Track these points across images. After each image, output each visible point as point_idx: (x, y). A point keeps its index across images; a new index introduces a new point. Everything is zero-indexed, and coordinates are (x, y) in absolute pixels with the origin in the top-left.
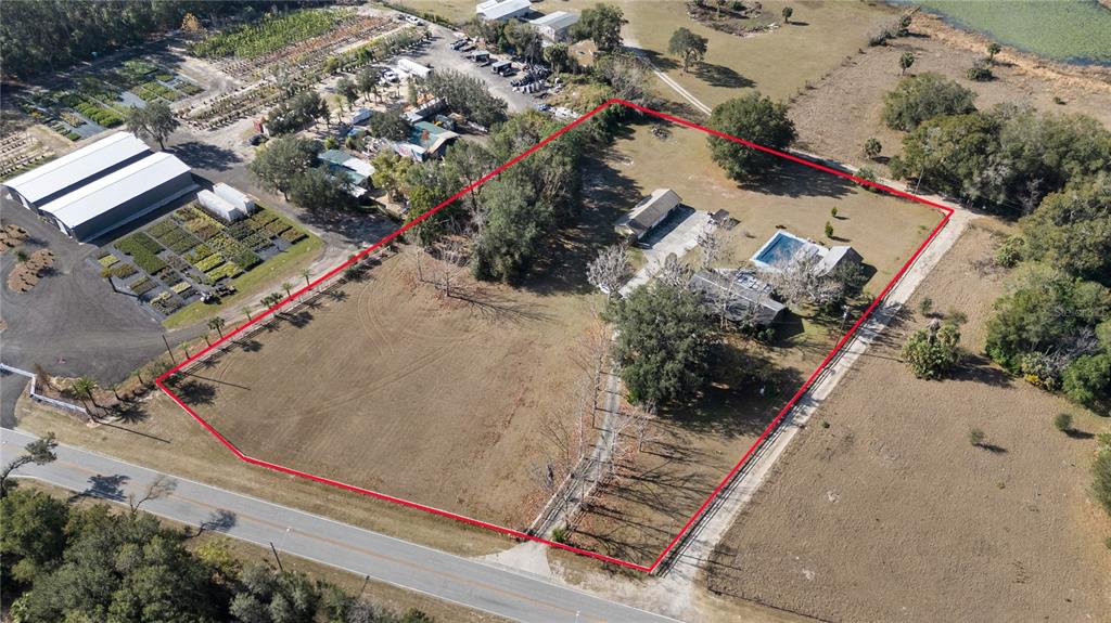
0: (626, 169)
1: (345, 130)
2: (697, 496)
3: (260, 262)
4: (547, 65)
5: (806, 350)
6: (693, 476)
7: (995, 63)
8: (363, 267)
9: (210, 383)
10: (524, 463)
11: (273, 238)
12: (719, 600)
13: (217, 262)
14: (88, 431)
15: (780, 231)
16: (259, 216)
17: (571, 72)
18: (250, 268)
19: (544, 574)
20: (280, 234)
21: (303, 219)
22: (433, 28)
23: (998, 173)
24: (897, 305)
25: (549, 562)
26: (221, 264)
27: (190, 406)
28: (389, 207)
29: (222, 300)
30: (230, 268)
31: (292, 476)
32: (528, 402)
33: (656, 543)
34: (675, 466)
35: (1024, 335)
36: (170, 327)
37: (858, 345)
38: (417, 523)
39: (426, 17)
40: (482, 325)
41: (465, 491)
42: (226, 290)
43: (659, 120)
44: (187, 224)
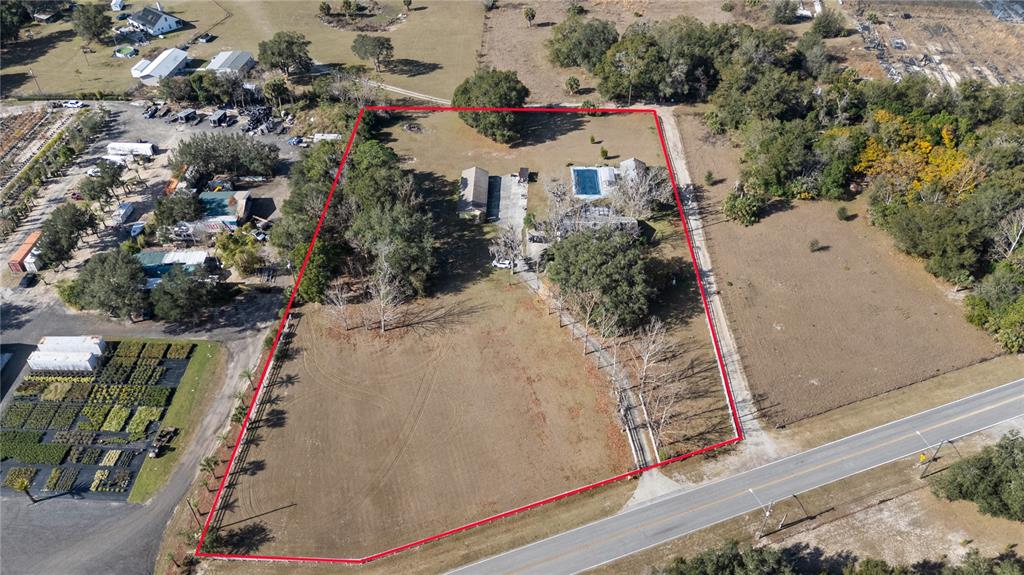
0: (416, 166)
2: (709, 374)
3: (173, 392)
5: (670, 242)
6: (692, 362)
8: (285, 344)
9: (250, 523)
10: (580, 422)
11: (162, 364)
12: (787, 431)
13: (125, 413)
15: (572, 168)
16: (120, 351)
17: (289, 102)
18: (169, 401)
19: (676, 489)
20: (165, 356)
21: (172, 332)
22: (107, 105)
24: (688, 186)
25: (671, 478)
26: (131, 415)
27: (252, 553)
28: (247, 282)
29: (173, 445)
30: (144, 414)
31: (417, 548)
32: (533, 377)
33: (718, 420)
34: (675, 362)
35: (790, 168)
36: (143, 500)
37: (694, 223)
38: (556, 515)
40: (436, 338)
41: (562, 469)
42: (168, 433)
44: (42, 397)
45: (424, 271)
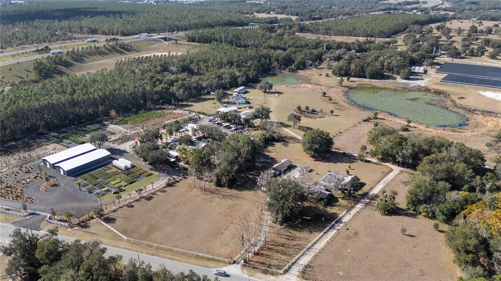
0: (272, 155)
1: (168, 144)
3: (135, 182)
4: (243, 125)
5: (339, 207)
6: (297, 244)
7: (410, 126)
8: (173, 183)
9: (114, 217)
11: (140, 175)
13: (118, 181)
14: (68, 231)
15: (329, 173)
16: (134, 168)
17: (252, 127)
18: (131, 183)
19: (239, 274)
20: (142, 174)
21: (151, 169)
22: (201, 116)
23: (408, 151)
24: (374, 194)
25: (242, 270)
26: (120, 182)
27: (107, 223)
28: (183, 165)
29: (120, 193)
30: (123, 183)
32: (234, 223)
34: (290, 242)
35: (418, 197)
37: (359, 206)
38: (191, 259)
39: (199, 113)
40: (217, 200)
41: (210, 249)
42: (122, 190)
43: (283, 141)
44: (108, 171)
45: (229, 176)
